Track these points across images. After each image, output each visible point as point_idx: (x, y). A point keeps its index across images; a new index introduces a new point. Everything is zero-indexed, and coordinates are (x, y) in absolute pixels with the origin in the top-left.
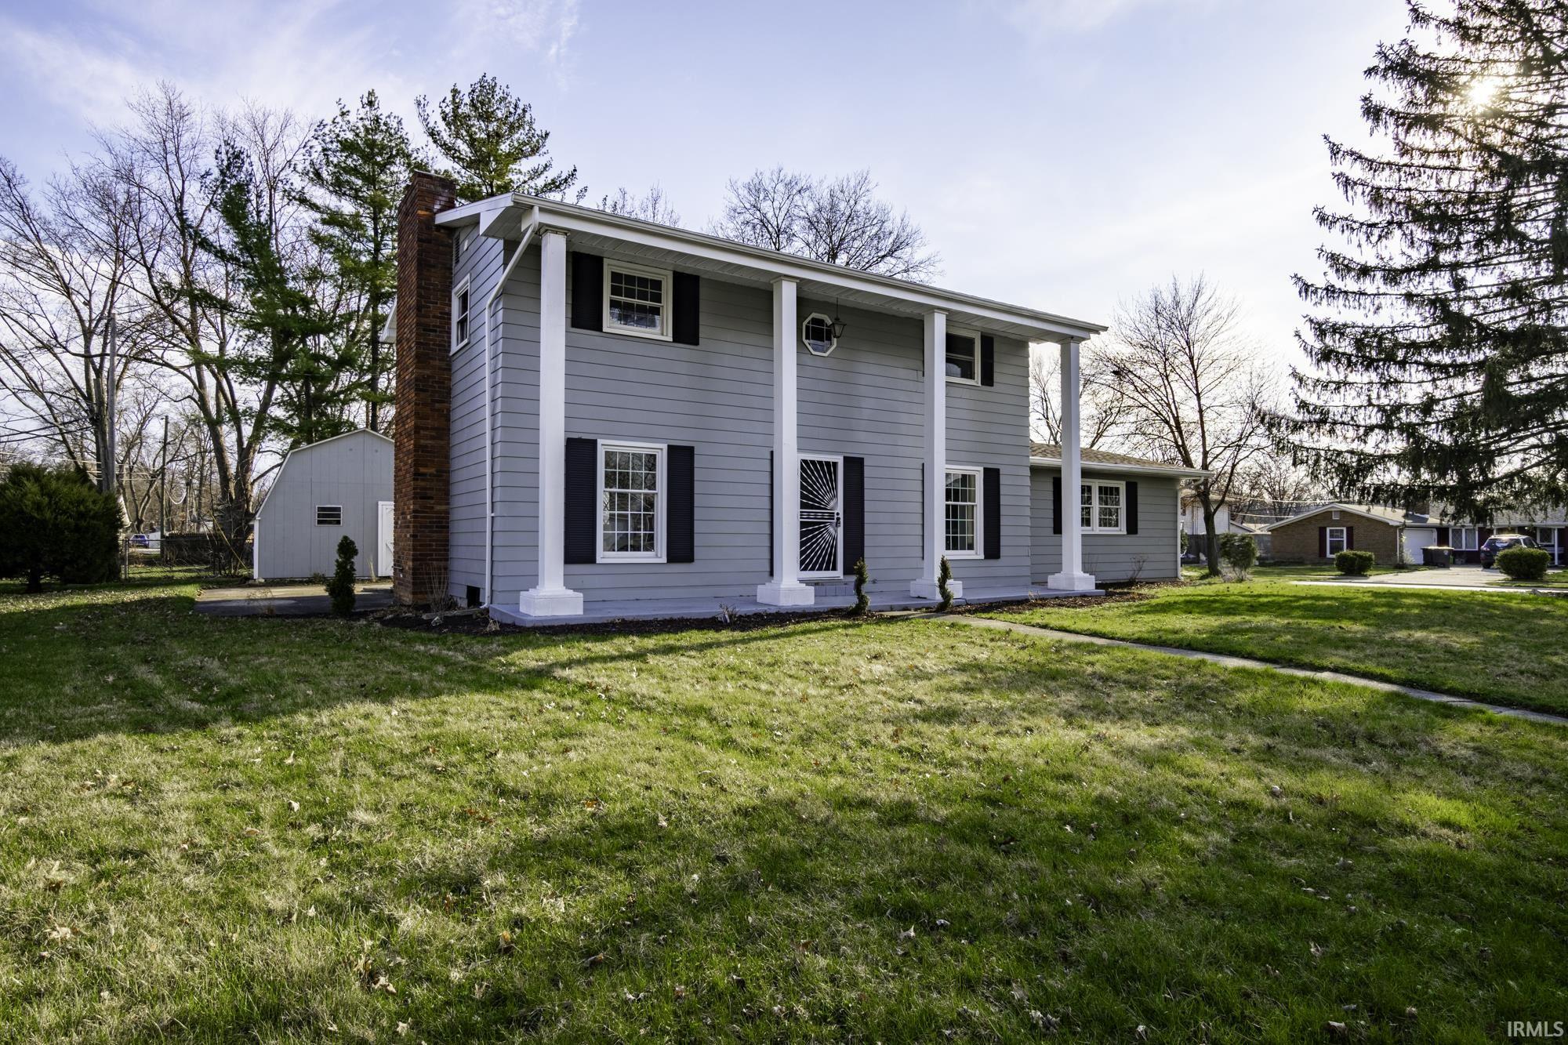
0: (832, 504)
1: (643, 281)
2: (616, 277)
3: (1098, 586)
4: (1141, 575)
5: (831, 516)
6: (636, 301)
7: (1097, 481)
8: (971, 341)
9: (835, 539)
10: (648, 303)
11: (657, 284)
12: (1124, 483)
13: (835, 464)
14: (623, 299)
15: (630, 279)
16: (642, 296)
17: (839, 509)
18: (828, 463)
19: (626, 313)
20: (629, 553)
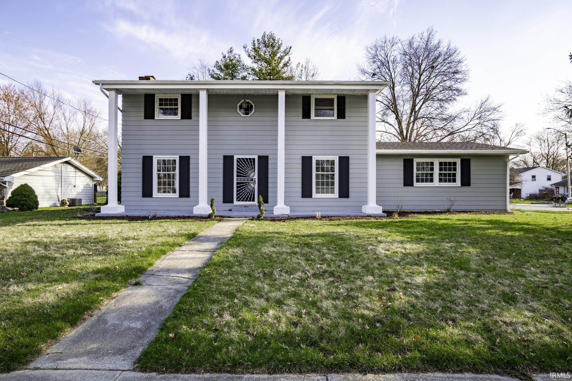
0: (252, 175)
1: (171, 100)
2: (161, 100)
3: (384, 212)
4: (453, 208)
5: (252, 180)
6: (169, 107)
7: (437, 159)
8: (333, 100)
9: (254, 188)
10: (173, 107)
11: (176, 100)
12: (459, 159)
13: (254, 159)
14: (164, 107)
15: (166, 100)
16: (171, 105)
17: (256, 177)
18: (250, 159)
19: (165, 112)
20: (167, 194)
